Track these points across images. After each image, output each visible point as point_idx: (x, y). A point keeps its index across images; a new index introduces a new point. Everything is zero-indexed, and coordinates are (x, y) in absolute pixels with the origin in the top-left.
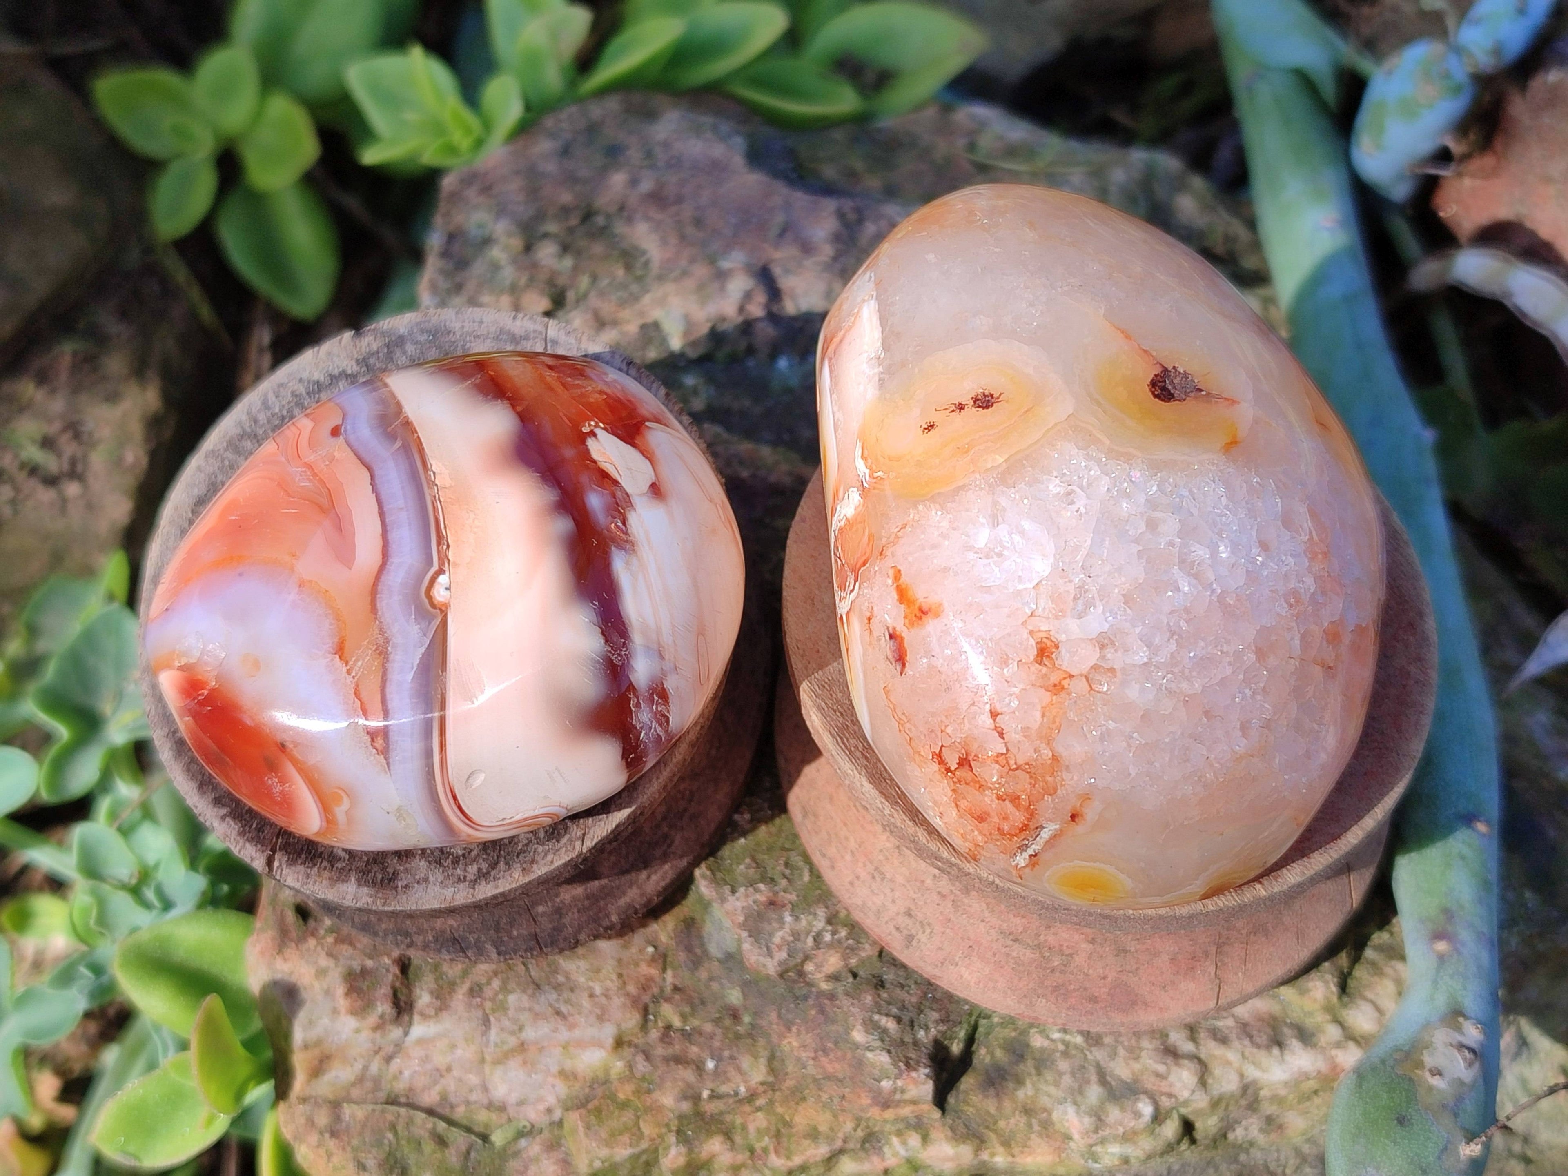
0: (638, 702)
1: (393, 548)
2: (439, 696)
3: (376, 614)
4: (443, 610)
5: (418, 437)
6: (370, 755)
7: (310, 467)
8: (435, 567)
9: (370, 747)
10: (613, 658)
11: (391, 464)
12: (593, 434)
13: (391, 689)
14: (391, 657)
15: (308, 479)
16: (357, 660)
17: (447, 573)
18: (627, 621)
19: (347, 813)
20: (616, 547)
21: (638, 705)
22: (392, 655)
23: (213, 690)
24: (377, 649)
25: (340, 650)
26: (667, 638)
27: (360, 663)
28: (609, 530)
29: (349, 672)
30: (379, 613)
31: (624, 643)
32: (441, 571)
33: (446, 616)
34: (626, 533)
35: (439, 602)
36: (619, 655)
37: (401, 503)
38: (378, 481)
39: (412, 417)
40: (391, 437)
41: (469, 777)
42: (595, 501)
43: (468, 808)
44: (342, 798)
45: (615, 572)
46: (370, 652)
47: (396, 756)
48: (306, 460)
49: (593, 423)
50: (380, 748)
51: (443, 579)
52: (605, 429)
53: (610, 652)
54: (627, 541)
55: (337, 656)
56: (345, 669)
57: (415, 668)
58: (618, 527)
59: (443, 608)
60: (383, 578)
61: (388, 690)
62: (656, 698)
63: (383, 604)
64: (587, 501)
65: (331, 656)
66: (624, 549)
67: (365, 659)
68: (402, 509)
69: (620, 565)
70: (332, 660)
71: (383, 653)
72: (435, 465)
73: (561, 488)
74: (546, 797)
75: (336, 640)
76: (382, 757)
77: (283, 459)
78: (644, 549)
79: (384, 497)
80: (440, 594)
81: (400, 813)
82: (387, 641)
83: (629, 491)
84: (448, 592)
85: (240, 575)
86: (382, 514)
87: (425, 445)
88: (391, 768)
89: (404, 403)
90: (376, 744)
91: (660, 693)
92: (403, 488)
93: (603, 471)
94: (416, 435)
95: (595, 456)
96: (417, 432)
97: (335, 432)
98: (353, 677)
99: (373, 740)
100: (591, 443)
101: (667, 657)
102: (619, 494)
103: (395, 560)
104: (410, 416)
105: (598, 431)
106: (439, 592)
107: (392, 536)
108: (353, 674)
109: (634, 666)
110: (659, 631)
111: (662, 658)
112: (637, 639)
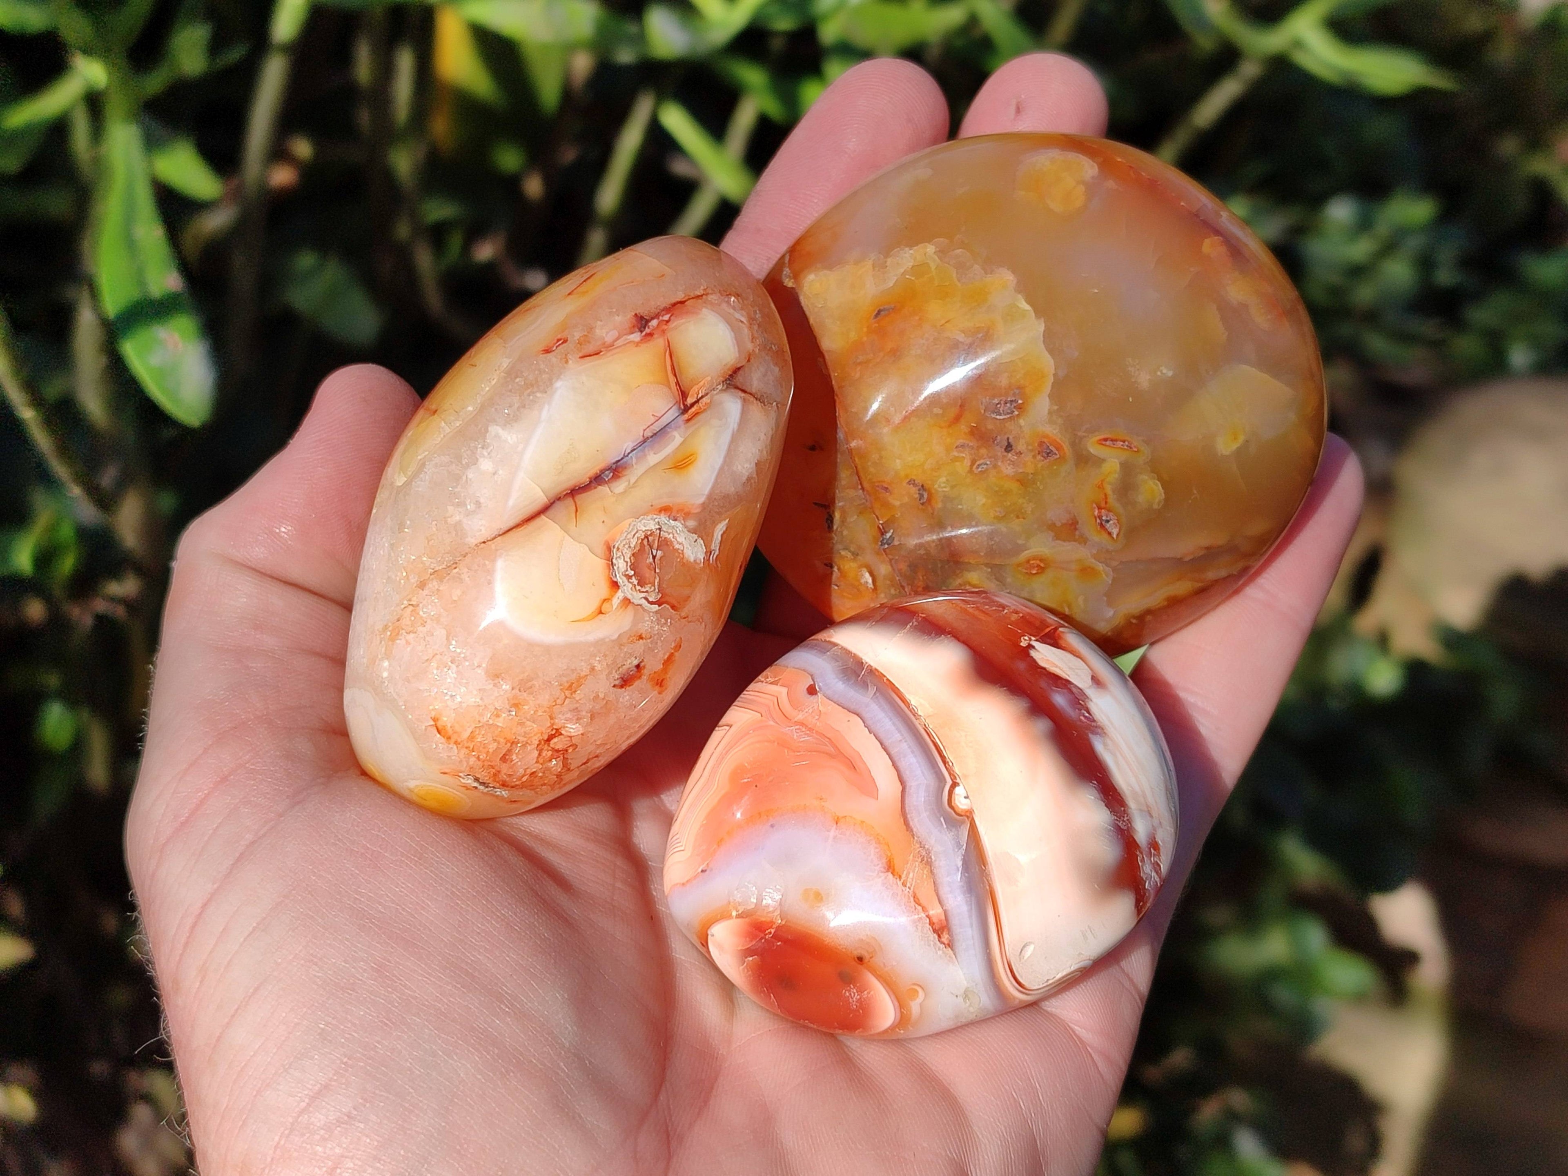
0: (1143, 857)
1: (906, 775)
2: (988, 888)
3: (912, 831)
4: (969, 815)
5: (888, 680)
6: (939, 949)
7: (802, 724)
8: (949, 782)
9: (938, 942)
10: (1120, 825)
11: (874, 707)
12: (1030, 646)
13: (944, 891)
14: (937, 864)
15: (805, 734)
16: (908, 873)
17: (961, 785)
18: (1121, 792)
19: (921, 1005)
20: (1092, 733)
21: (1143, 860)
22: (937, 863)
23: (779, 928)
24: (922, 860)
25: (890, 868)
26: (1150, 800)
27: (911, 875)
28: (1080, 720)
29: (904, 885)
30: (915, 830)
31: (1124, 810)
32: (955, 785)
33: (973, 819)
34: (1094, 721)
35: (962, 810)
36: (1124, 821)
37: (898, 736)
38: (869, 722)
39: (874, 665)
40: (865, 685)
41: (1022, 950)
42: (1060, 700)
43: (1022, 977)
44: (918, 992)
45: (1099, 754)
46: (917, 864)
47: (960, 946)
48: (796, 719)
49: (1026, 638)
50: (946, 942)
51: (959, 790)
52: (1037, 640)
53: (1117, 820)
54: (1096, 727)
55: (890, 874)
56: (900, 883)
57: (960, 869)
58: (1085, 717)
59: (968, 814)
60: (907, 801)
61: (941, 892)
62: (1153, 851)
63: (914, 823)
64: (1054, 701)
65: (883, 875)
66: (1097, 734)
67: (914, 872)
68: (901, 741)
69: (1099, 746)
70: (886, 878)
71: (927, 862)
72: (913, 701)
73: (1028, 696)
74: (1080, 954)
75: (884, 861)
76: (950, 949)
77: (772, 723)
78: (1110, 730)
79: (882, 735)
80: (961, 802)
81: (966, 995)
82: (928, 852)
83: (1080, 686)
84: (967, 800)
85: (772, 826)
86: (885, 749)
87: (897, 685)
88: (958, 956)
89: (861, 655)
90: (943, 940)
91: (1154, 845)
92: (894, 724)
93: (1054, 674)
94: (885, 679)
95: (1042, 664)
96: (885, 676)
97: (812, 691)
98: (909, 888)
99: (939, 936)
100: (1033, 653)
101: (1154, 816)
102: (1074, 690)
103: (912, 784)
104: (872, 664)
105: (1034, 643)
106: (960, 802)
107: (903, 764)
108: (908, 885)
109: (1136, 828)
110: (1144, 796)
111: (1151, 816)
112: (1132, 804)
